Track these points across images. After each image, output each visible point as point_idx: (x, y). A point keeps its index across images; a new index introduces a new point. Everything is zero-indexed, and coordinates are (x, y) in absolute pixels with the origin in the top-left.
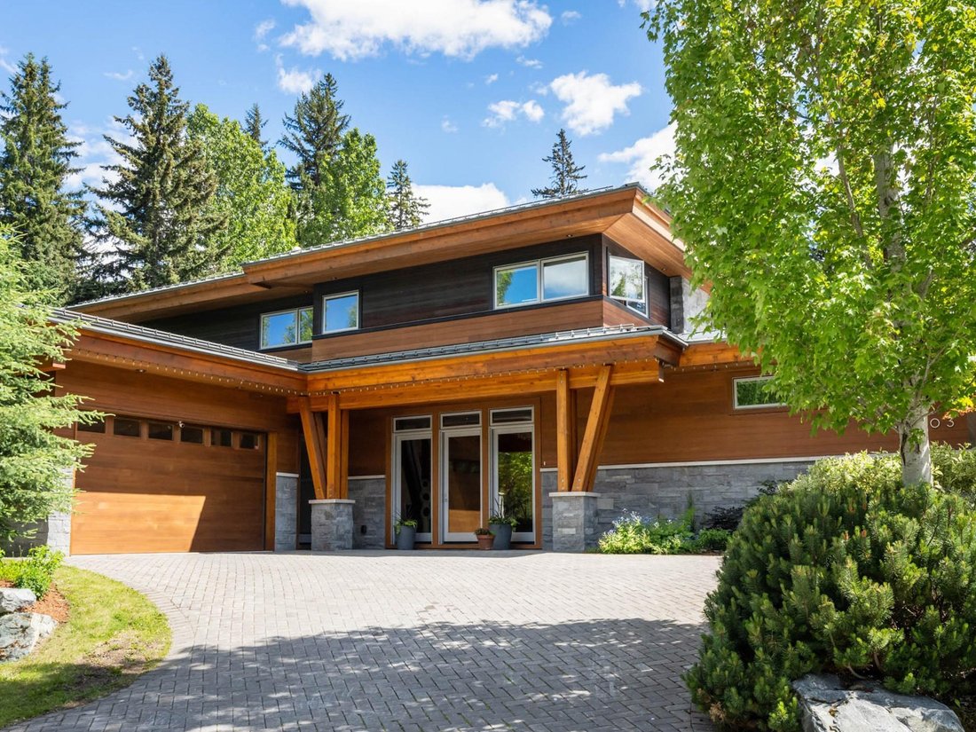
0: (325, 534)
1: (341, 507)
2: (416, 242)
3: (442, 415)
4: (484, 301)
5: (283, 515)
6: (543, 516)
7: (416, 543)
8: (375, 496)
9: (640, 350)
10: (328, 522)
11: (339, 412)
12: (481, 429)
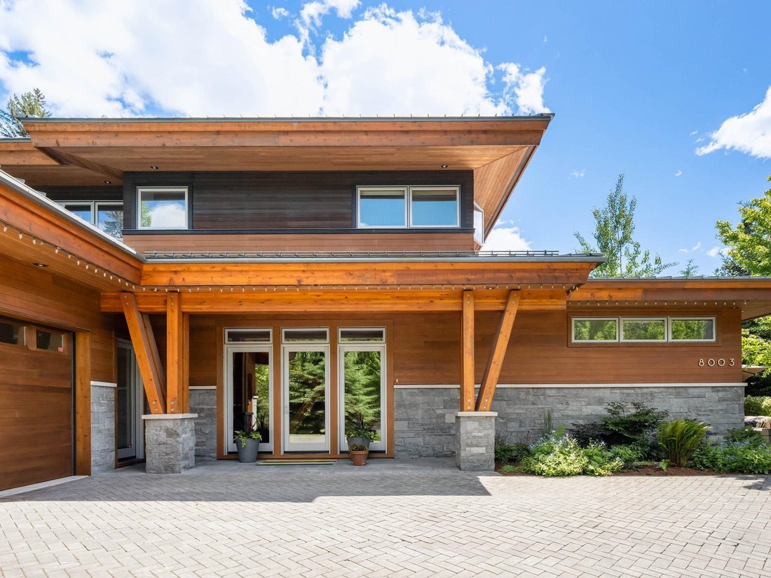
0: (167, 454)
1: (186, 422)
2: (287, 133)
3: (284, 330)
4: (345, 219)
5: (100, 431)
6: (395, 428)
7: (260, 453)
8: (204, 407)
9: (572, 276)
10: (170, 441)
11: (181, 315)
12: (329, 345)
